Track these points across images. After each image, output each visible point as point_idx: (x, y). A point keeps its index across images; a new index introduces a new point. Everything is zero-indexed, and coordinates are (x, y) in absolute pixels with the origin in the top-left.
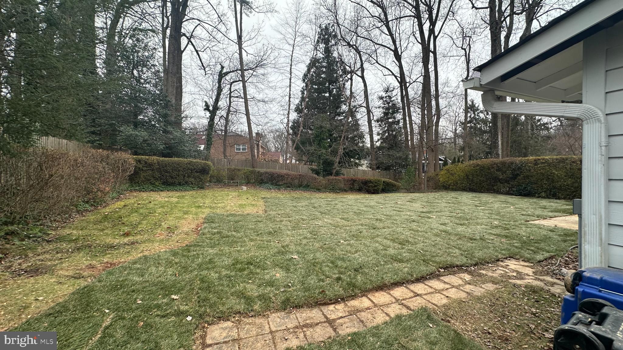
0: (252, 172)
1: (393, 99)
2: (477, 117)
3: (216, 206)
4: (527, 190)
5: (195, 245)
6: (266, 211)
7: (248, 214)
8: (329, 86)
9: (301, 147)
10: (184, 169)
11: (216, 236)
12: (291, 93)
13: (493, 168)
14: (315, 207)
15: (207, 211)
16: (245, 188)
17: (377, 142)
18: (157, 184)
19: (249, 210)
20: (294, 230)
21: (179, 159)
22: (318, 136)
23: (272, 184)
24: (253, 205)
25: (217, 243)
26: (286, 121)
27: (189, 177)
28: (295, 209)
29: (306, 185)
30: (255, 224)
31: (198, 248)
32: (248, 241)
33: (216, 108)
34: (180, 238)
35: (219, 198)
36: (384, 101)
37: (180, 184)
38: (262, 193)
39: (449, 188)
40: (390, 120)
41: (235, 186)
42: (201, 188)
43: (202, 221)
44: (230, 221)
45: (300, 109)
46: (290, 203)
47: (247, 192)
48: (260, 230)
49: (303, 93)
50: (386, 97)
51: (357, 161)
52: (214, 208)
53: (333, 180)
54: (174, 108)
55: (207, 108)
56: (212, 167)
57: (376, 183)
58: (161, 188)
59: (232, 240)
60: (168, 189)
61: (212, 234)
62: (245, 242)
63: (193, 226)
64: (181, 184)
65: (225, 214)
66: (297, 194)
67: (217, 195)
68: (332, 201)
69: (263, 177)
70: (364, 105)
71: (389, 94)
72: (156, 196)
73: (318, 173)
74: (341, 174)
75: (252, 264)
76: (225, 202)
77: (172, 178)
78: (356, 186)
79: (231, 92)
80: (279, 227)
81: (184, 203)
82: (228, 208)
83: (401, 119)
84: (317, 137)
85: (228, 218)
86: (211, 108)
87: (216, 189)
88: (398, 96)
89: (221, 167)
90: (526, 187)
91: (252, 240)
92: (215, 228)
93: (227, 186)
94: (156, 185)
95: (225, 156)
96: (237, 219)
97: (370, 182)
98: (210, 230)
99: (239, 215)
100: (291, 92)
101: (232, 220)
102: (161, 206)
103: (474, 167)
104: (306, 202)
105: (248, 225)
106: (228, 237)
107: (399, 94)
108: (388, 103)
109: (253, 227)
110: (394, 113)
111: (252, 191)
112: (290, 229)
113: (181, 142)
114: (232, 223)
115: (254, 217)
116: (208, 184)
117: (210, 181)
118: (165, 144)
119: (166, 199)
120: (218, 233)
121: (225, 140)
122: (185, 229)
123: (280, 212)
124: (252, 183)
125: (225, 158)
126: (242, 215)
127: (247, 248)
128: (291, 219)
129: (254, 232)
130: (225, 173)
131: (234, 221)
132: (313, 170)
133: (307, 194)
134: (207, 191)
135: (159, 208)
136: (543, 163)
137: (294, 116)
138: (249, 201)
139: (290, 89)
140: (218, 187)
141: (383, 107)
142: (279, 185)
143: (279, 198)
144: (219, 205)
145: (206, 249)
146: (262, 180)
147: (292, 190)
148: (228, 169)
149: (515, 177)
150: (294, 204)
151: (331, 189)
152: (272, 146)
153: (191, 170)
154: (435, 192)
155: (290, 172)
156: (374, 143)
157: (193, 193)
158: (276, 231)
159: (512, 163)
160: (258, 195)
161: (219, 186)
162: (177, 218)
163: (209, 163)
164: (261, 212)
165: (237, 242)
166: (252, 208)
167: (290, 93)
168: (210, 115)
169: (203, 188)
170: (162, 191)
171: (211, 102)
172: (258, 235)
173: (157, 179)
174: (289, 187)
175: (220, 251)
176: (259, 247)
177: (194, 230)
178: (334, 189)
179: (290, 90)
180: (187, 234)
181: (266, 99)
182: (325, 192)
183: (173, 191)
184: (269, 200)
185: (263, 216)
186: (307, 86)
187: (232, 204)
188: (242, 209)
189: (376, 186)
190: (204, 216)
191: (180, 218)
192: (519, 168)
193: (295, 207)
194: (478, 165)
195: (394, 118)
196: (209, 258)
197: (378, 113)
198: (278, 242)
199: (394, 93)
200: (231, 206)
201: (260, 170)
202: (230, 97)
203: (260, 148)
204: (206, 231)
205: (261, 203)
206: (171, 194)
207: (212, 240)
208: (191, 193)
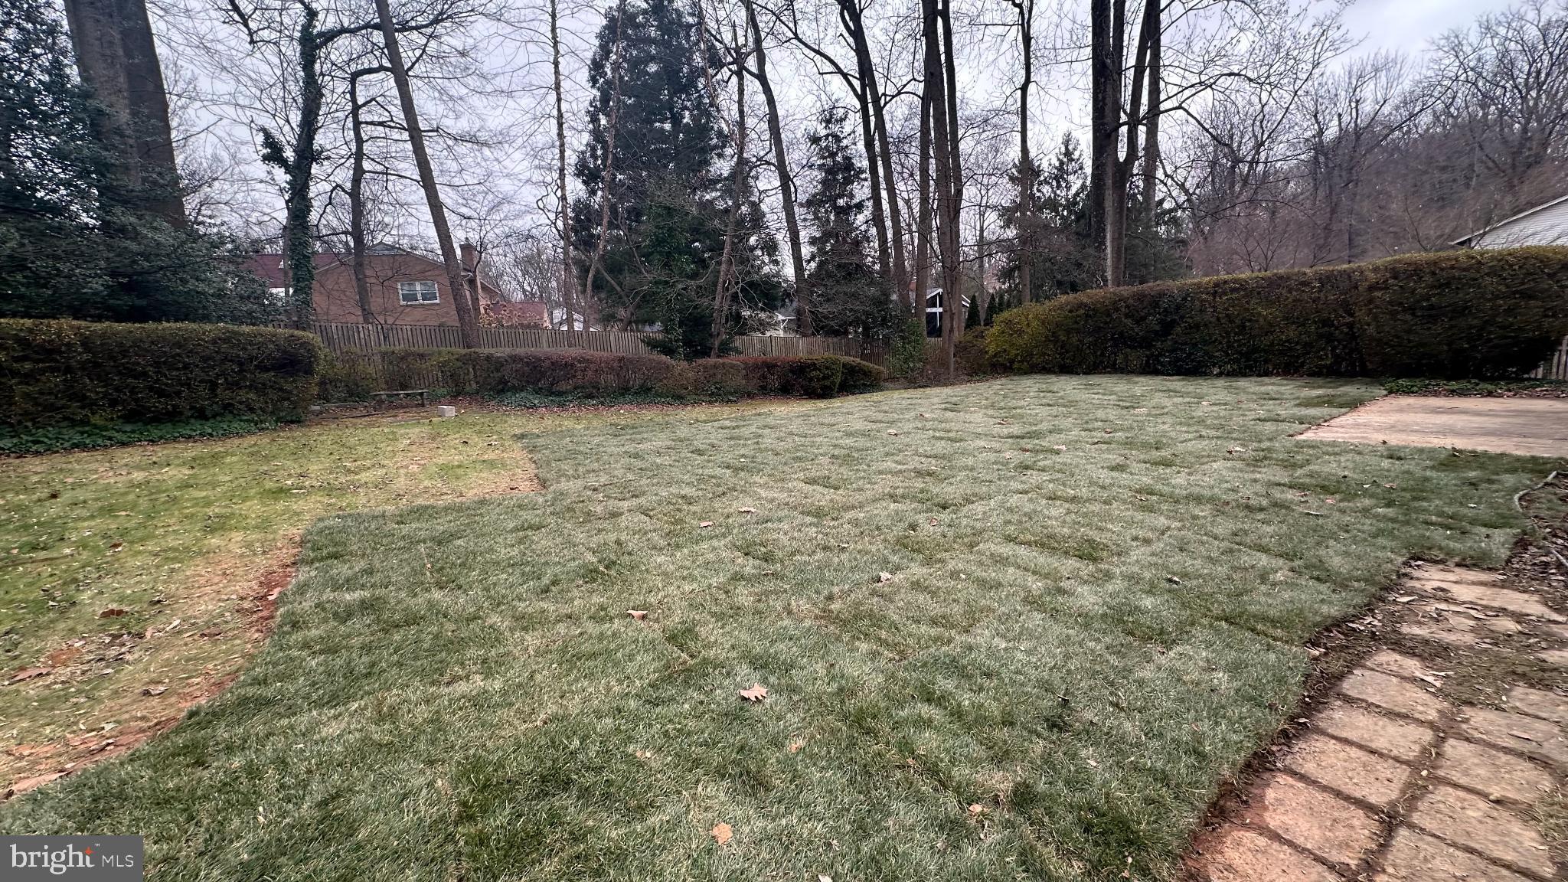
0: (465, 360)
1: (845, 142)
2: (1038, 194)
3: (352, 483)
4: (1193, 361)
5: (243, 701)
6: (544, 484)
7: (482, 502)
8: (670, 101)
9: (609, 279)
10: (205, 359)
11: (356, 623)
12: (563, 109)
13: (1117, 310)
14: (700, 452)
15: (311, 509)
16: (450, 411)
17: (809, 262)
18: (96, 420)
19: (477, 485)
20: (678, 546)
21: (178, 325)
22: (664, 241)
23: (538, 392)
24: (491, 464)
25: (361, 663)
26: (553, 202)
27: (233, 385)
28: (640, 464)
29: (641, 387)
30: (521, 541)
31: (257, 726)
32: (512, 630)
33: (308, 155)
34: (167, 663)
35: (362, 450)
36: (821, 149)
37: (202, 415)
38: (512, 420)
39: (1011, 367)
40: (841, 202)
41: (417, 406)
42: (292, 422)
43: (287, 553)
44: (413, 542)
45: (588, 168)
46: (613, 447)
47: (460, 423)
48: (546, 563)
49: (594, 120)
50: (827, 136)
51: (763, 315)
52: (342, 490)
53: (715, 367)
54: (131, 141)
55: (274, 153)
56: (323, 352)
57: (827, 368)
58: (119, 436)
59: (436, 637)
60: (155, 436)
61: (336, 615)
62: (495, 638)
63: (247, 585)
64: (208, 413)
65: (390, 508)
66: (623, 415)
67: (352, 441)
68: (737, 427)
69: (506, 372)
70: (772, 157)
71: (835, 128)
72: (93, 466)
73: (668, 350)
74: (731, 349)
75: (567, 785)
76: (386, 462)
77: (161, 393)
78: (774, 381)
79: (356, 109)
80: (618, 542)
81: (214, 485)
82: (401, 483)
83: (868, 199)
84: (659, 245)
85: (405, 529)
86: (289, 154)
87: (348, 422)
88: (857, 134)
89: (359, 351)
90: (1193, 354)
91: (525, 622)
92: (350, 584)
93: (389, 408)
94: (95, 426)
95: (367, 315)
96: (441, 526)
97: (813, 366)
98: (328, 595)
99: (446, 509)
100: (564, 106)
101: (422, 534)
102: (102, 508)
103: (1071, 311)
104: (663, 436)
105: (491, 550)
106: (413, 619)
107: (860, 130)
108: (833, 155)
109: (515, 552)
110: (848, 181)
111: (477, 417)
112: (662, 543)
113: (181, 265)
114: (422, 548)
115: (510, 511)
116: (318, 408)
117: (325, 397)
118: (114, 274)
119: (138, 476)
120: (365, 606)
121: (359, 267)
122: (205, 607)
123: (592, 480)
124: (471, 394)
125: (366, 321)
126: (460, 509)
127: (516, 673)
128: (642, 500)
129: (526, 577)
130: (373, 368)
131: (433, 539)
132: (652, 344)
133: (650, 414)
134: (317, 430)
135: (92, 517)
136: (1233, 290)
137: (576, 188)
138: (474, 452)
139: (559, 94)
140: (357, 413)
141: (820, 167)
142: (560, 394)
143: (571, 433)
144: (364, 477)
145: (303, 720)
146: (503, 382)
147: (603, 404)
148: (384, 355)
149: (1167, 328)
150: (630, 448)
151: (713, 393)
152: (515, 286)
153: (240, 364)
154: (978, 381)
155: (590, 353)
156: (805, 264)
157: (261, 441)
158: (614, 563)
159: (1162, 294)
160: (498, 428)
161: (362, 411)
162: (169, 555)
163: (309, 335)
164: (526, 489)
165: (462, 643)
166: (491, 477)
167: (559, 110)
168: (288, 177)
169: (298, 421)
170: (123, 444)
171: (288, 137)
172: (546, 590)
173: (92, 406)
174: (591, 396)
175: (380, 719)
176: (570, 659)
177: (247, 605)
178: (718, 392)
179: (559, 100)
180: (212, 632)
181: (483, 136)
182: (698, 403)
183: (175, 440)
184: (541, 441)
185: (541, 500)
186: (605, 99)
187: (414, 468)
188: (454, 484)
189: (826, 377)
190: (297, 532)
191: (183, 554)
192: (1178, 307)
193: (636, 456)
194: (1082, 305)
195: (852, 196)
196: (317, 790)
197: (807, 184)
198: (644, 617)
199: (848, 127)
200: (411, 476)
201: (492, 351)
202: (357, 124)
203: (480, 291)
204: (307, 604)
205: (517, 453)
206: (161, 452)
207: (333, 651)
208: (251, 440)
